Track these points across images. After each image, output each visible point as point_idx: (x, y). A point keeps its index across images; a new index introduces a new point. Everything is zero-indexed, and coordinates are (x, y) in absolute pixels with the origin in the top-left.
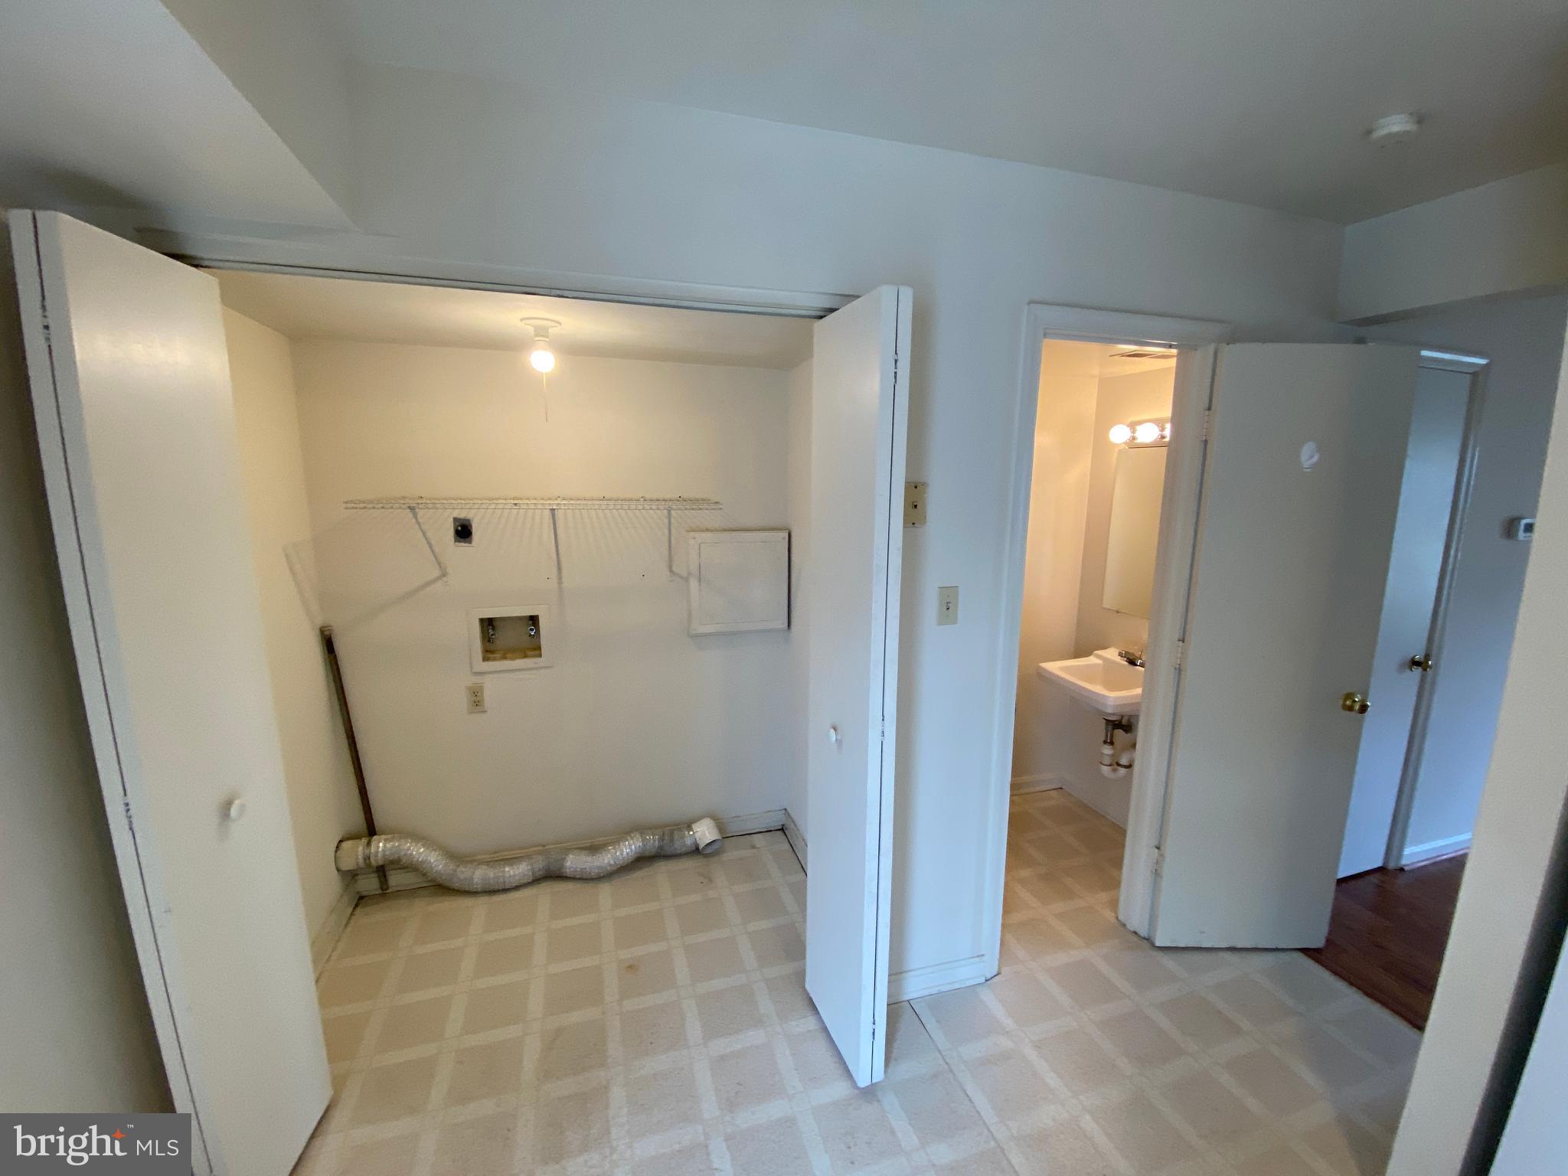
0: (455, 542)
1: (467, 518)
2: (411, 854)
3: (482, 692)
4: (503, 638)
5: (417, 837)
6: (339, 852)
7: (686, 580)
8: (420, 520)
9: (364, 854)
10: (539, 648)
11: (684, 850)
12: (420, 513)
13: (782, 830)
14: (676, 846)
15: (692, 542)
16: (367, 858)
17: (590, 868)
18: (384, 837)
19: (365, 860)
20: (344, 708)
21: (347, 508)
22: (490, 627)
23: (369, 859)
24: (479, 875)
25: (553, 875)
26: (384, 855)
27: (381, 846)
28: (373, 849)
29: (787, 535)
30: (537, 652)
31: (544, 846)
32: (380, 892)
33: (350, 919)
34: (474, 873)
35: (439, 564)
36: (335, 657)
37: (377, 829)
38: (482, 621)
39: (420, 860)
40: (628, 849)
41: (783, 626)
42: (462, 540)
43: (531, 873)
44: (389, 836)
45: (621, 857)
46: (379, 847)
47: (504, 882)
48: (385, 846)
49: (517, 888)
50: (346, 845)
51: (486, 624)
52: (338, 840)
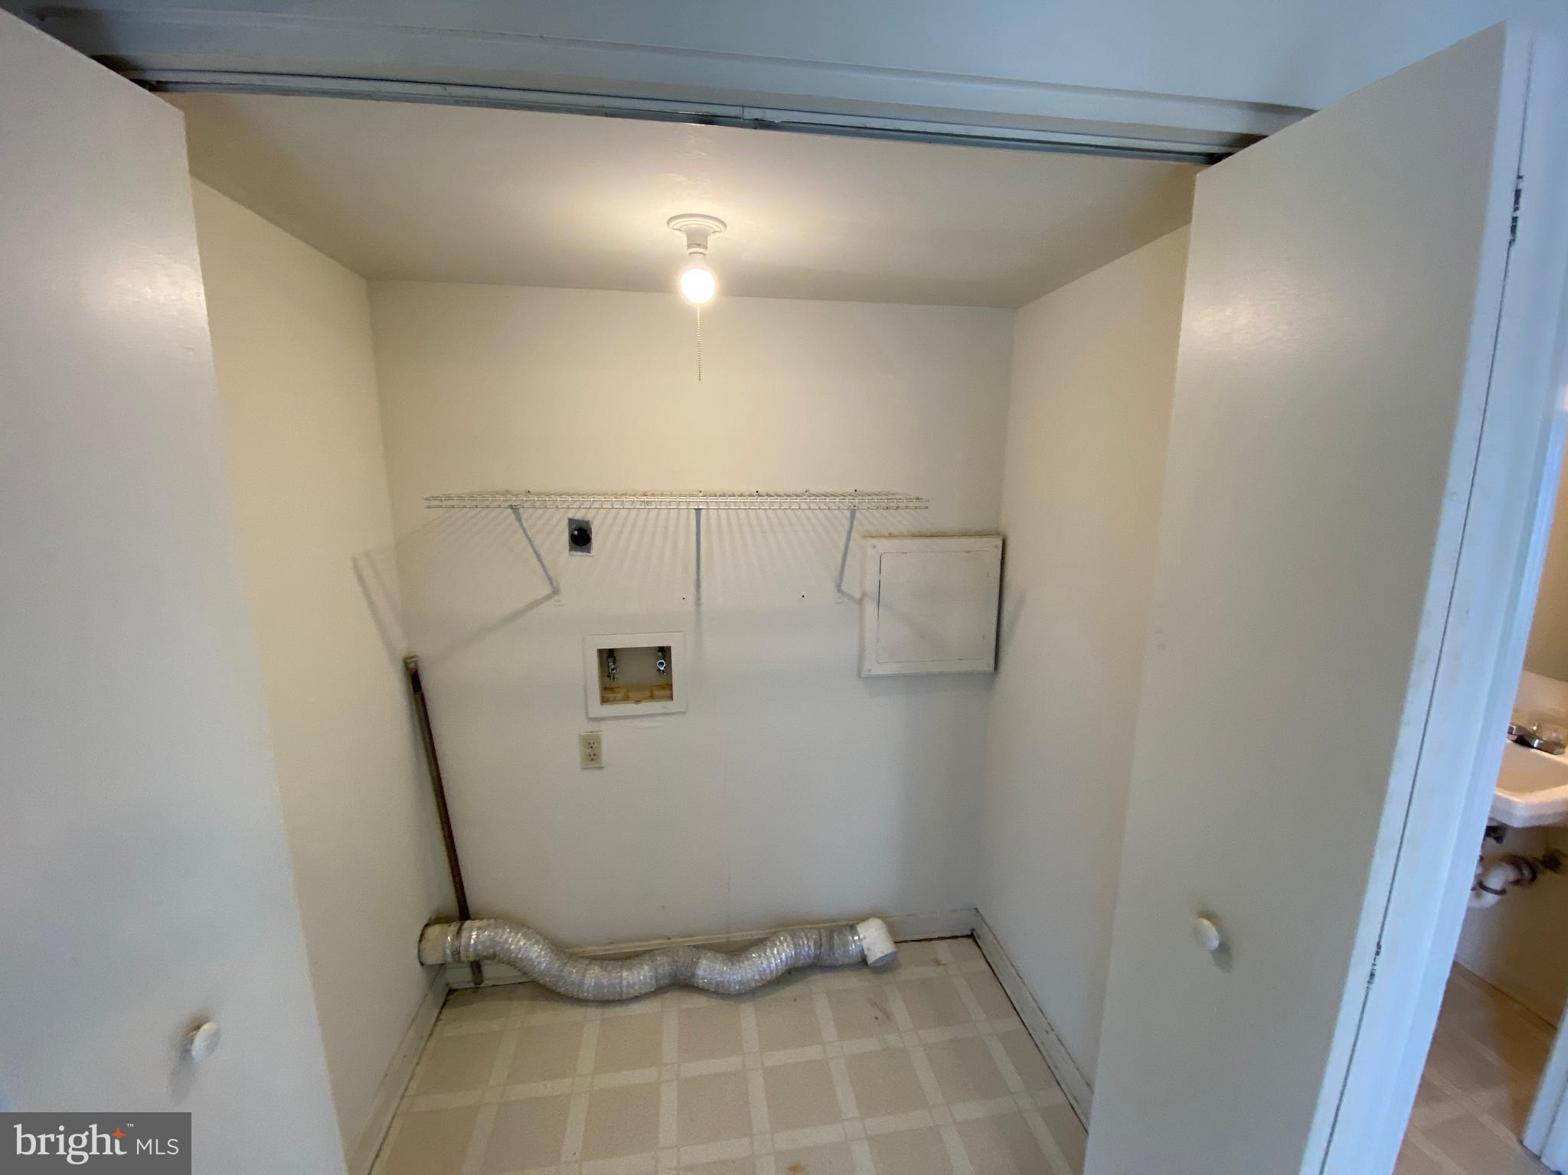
0: (570, 550)
1: (585, 519)
2: (509, 949)
3: (599, 744)
4: (628, 672)
5: (518, 924)
6: (423, 942)
7: (860, 601)
8: (525, 524)
9: (453, 944)
10: (670, 686)
11: (847, 961)
12: (525, 514)
13: (971, 936)
14: (837, 955)
15: (870, 551)
16: (456, 953)
17: (729, 982)
18: (477, 923)
19: (453, 953)
20: (433, 761)
21: (429, 507)
22: (611, 660)
23: (459, 953)
24: (593, 978)
25: (681, 983)
26: (475, 949)
27: (474, 935)
28: (463, 940)
29: (999, 543)
30: (668, 692)
31: (669, 939)
32: (472, 985)
33: (435, 1025)
34: (584, 976)
35: (550, 579)
36: (422, 697)
37: (471, 910)
38: (600, 651)
39: (520, 956)
40: (777, 956)
41: (986, 668)
42: (578, 547)
43: (653, 982)
44: (484, 922)
45: (768, 971)
46: (470, 938)
47: (622, 992)
48: (478, 935)
49: (637, 998)
50: (435, 931)
51: (605, 655)
52: (425, 922)
